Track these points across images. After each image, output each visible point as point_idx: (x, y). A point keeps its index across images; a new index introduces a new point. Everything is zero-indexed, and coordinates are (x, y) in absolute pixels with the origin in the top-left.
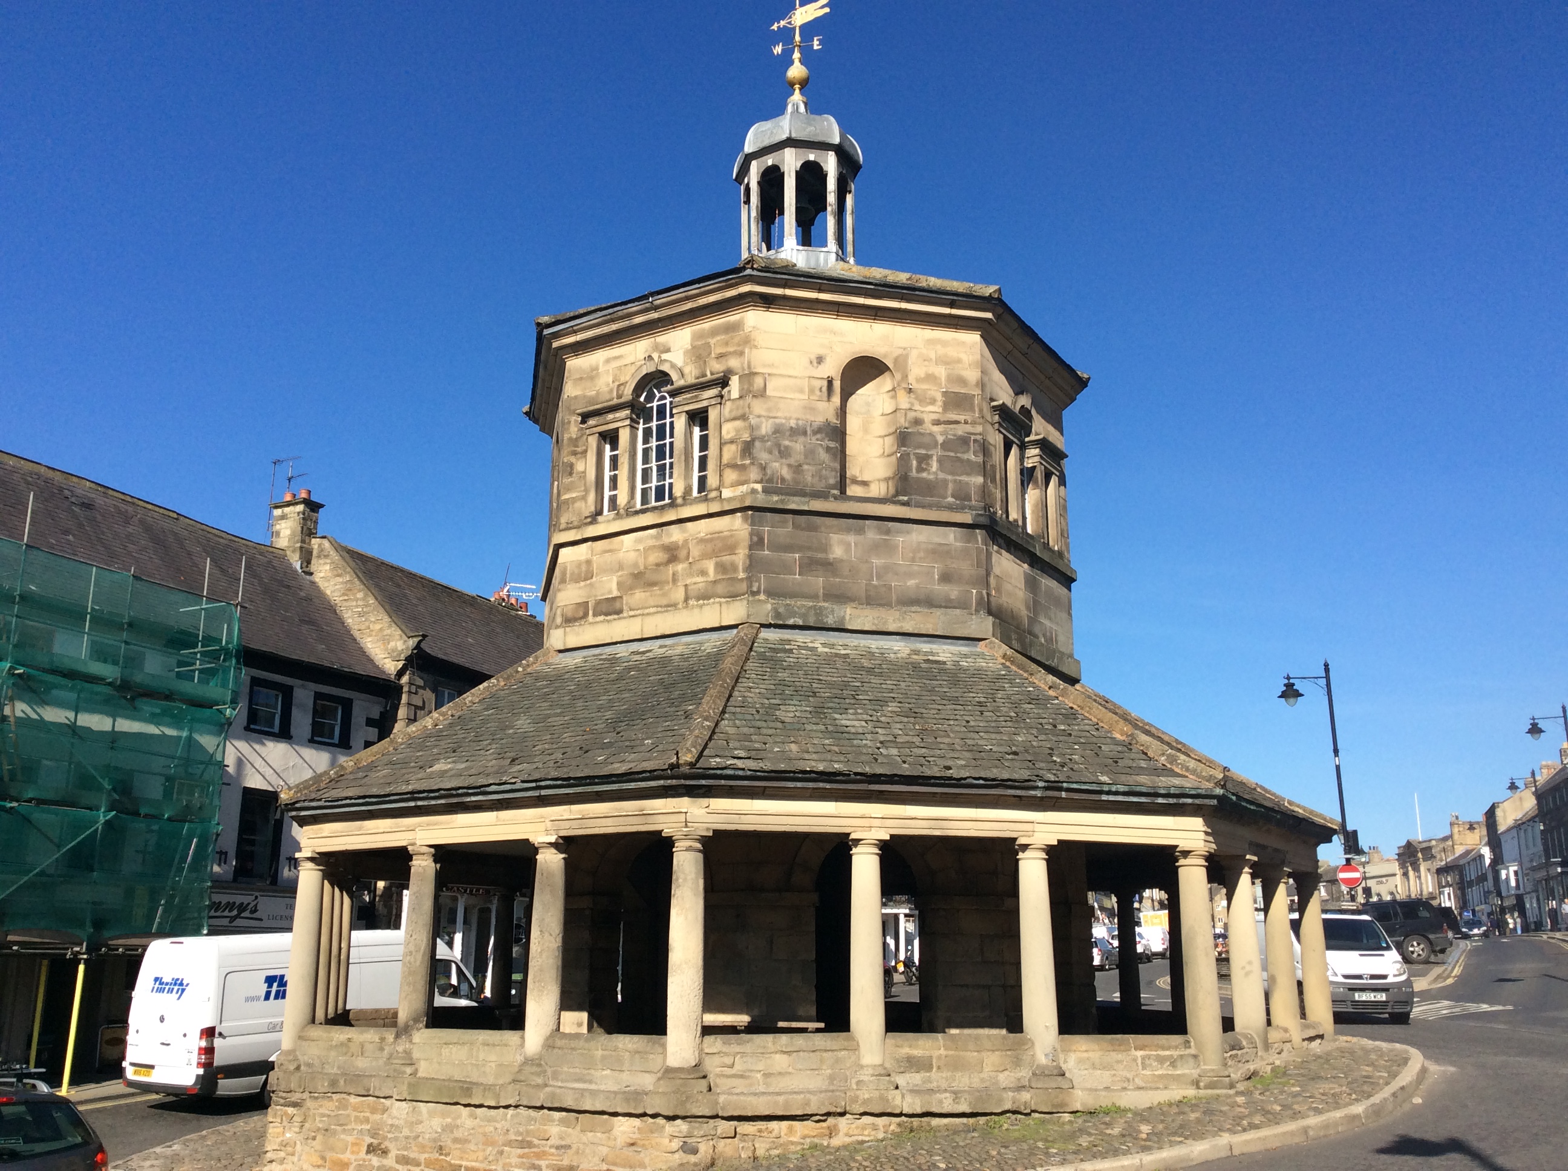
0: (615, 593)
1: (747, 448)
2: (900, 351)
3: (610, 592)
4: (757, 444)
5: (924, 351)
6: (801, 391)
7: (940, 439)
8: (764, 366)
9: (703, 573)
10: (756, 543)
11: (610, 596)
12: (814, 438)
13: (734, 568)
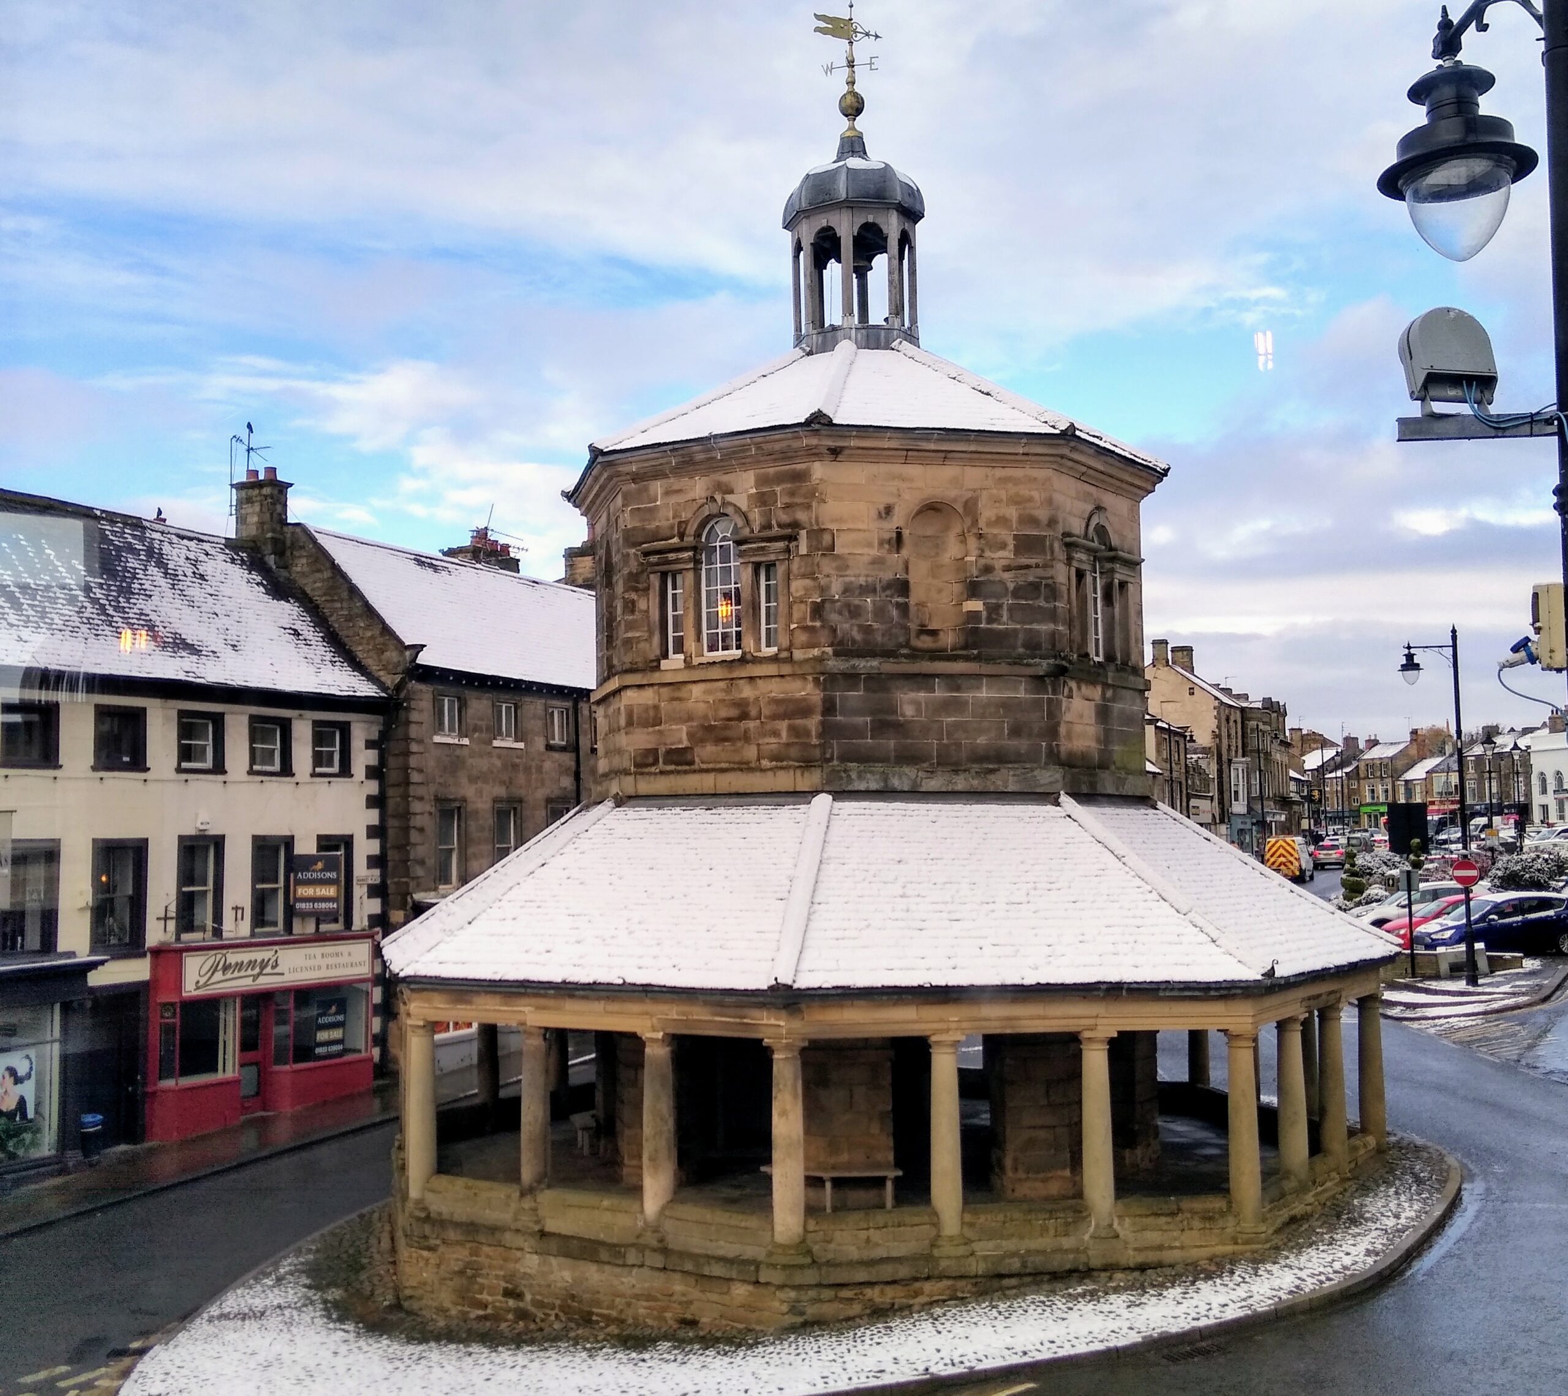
0: (685, 744)
1: (817, 610)
2: (970, 494)
3: (680, 742)
4: (827, 605)
5: (995, 491)
6: (870, 545)
7: (1011, 586)
8: (832, 521)
9: (776, 733)
10: (829, 708)
11: (680, 746)
12: (883, 595)
13: (807, 733)
